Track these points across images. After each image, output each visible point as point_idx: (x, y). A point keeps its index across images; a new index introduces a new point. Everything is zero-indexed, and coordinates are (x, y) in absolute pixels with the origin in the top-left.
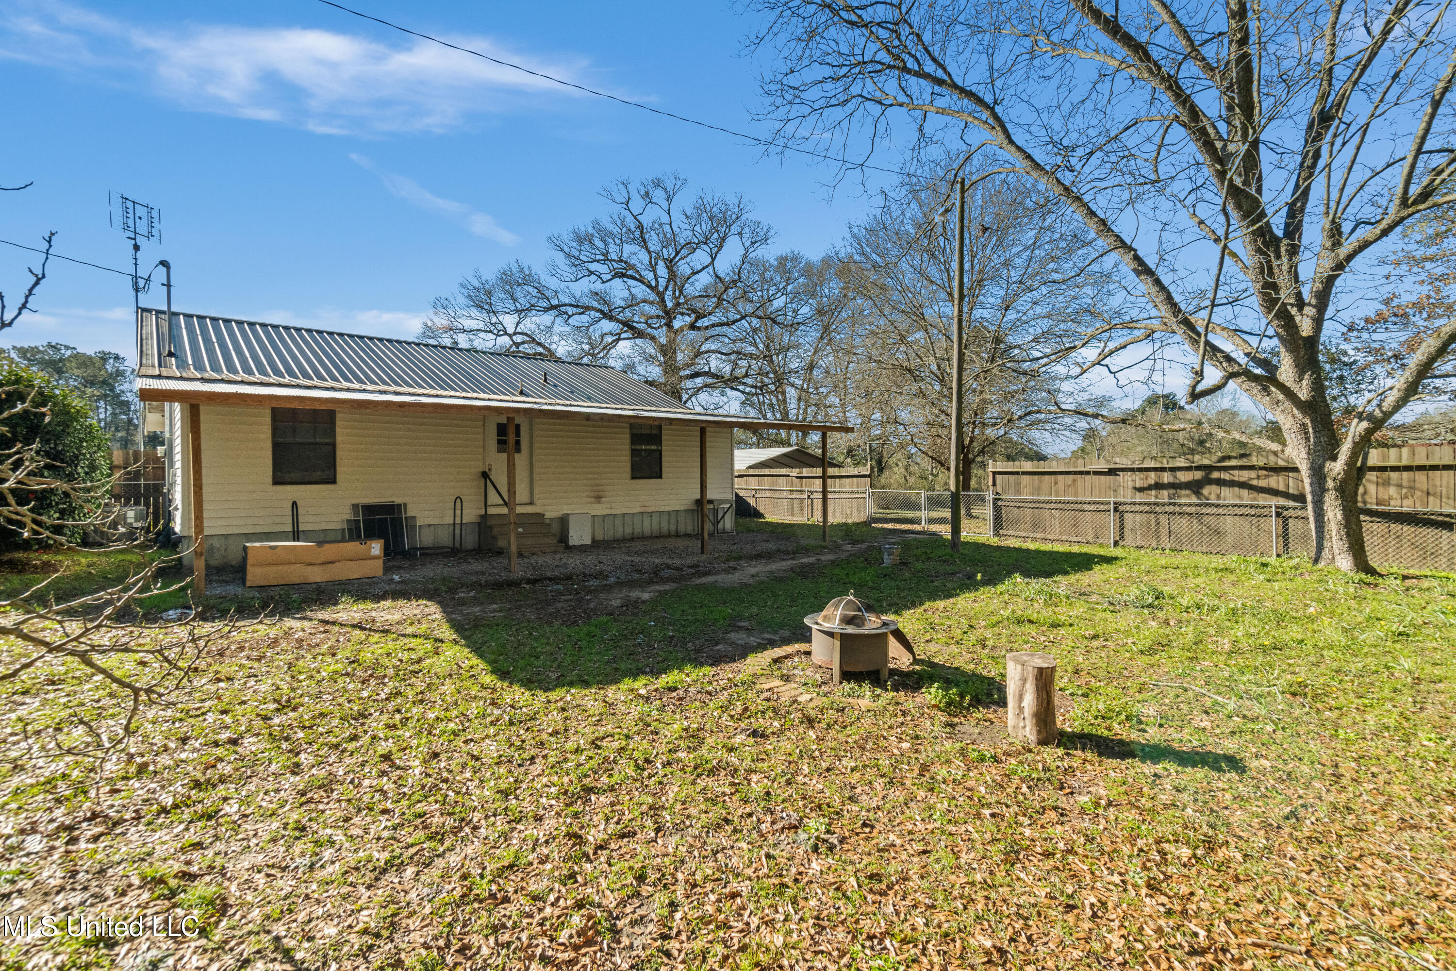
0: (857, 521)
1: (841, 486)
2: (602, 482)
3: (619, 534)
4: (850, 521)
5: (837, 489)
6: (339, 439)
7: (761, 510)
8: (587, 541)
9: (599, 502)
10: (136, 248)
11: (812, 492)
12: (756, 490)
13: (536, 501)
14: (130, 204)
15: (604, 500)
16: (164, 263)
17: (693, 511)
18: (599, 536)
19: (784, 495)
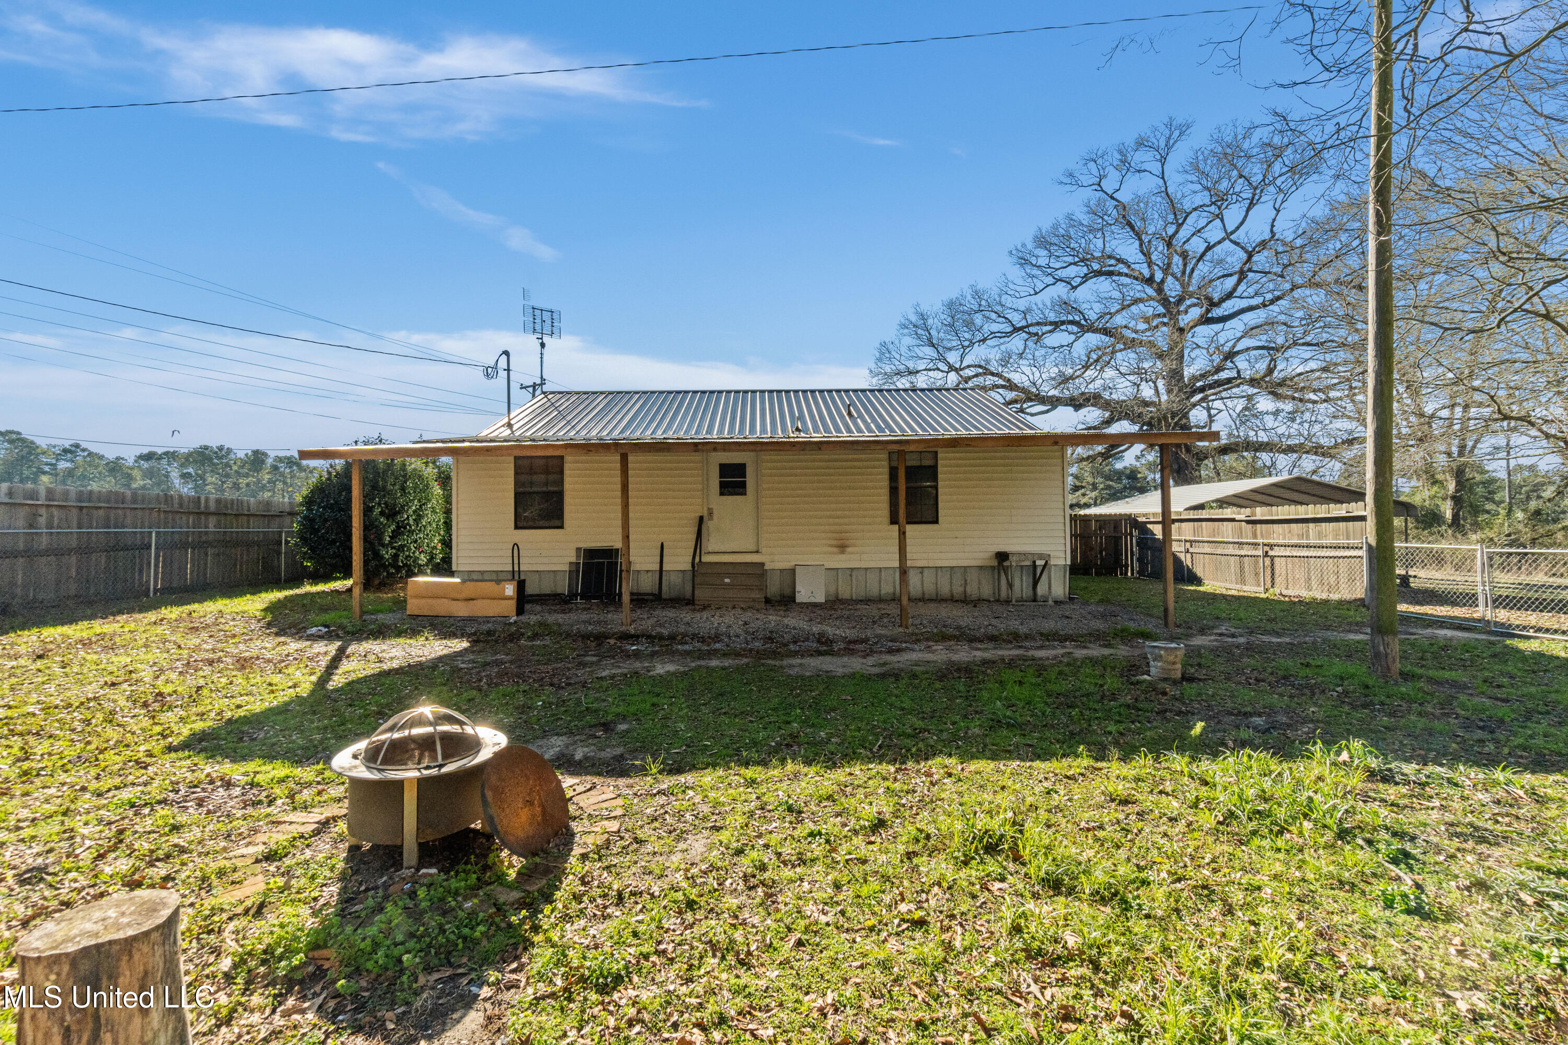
0: (1347, 596)
1: (1320, 535)
2: (848, 527)
3: (874, 592)
4: (1335, 597)
5: (1312, 542)
6: (567, 486)
7: (1199, 571)
8: (820, 599)
9: (843, 552)
10: (543, 345)
11: (1271, 546)
12: (1191, 542)
13: (764, 550)
14: (538, 313)
15: (849, 549)
16: (506, 353)
17: (993, 568)
18: (845, 593)
19: (1231, 550)
